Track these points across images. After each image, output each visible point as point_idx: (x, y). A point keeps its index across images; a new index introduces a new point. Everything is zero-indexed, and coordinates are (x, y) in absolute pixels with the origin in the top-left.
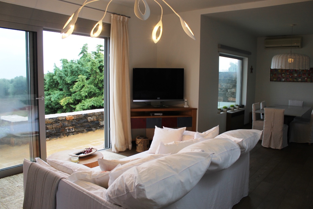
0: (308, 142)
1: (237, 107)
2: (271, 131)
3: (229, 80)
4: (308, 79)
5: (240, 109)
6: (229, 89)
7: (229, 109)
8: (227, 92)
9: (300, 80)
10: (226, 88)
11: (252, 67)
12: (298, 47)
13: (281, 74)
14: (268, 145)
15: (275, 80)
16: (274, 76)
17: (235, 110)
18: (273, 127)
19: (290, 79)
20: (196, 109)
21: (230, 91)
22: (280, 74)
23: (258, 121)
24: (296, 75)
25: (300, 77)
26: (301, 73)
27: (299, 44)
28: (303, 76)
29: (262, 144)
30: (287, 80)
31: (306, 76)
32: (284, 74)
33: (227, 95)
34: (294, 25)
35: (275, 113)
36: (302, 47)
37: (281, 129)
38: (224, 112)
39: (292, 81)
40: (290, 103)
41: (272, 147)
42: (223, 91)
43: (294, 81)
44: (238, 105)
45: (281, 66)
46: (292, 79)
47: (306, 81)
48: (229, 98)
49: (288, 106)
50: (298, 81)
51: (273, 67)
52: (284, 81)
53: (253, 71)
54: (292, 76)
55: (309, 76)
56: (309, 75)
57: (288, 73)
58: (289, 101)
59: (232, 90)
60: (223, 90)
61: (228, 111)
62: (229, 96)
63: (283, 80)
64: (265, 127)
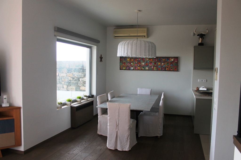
0: (157, 135)
1: (85, 98)
2: (117, 130)
3: (80, 69)
4: (154, 68)
5: (89, 99)
6: (81, 78)
7: (75, 101)
8: (80, 81)
9: (147, 68)
10: (79, 77)
11: (101, 55)
12: (145, 36)
13: (130, 63)
14: (114, 146)
15: (124, 68)
16: (123, 65)
17: (82, 101)
18: (118, 126)
19: (138, 68)
20: (20, 108)
21: (82, 80)
22: (128, 63)
23: (104, 115)
24: (143, 64)
25: (147, 65)
26: (148, 62)
27: (145, 34)
28: (150, 65)
29: (107, 146)
30: (135, 69)
31: (152, 65)
32: (133, 62)
33: (79, 84)
34: (140, 11)
35: (119, 108)
36: (148, 37)
37: (128, 128)
38: (68, 105)
39: (140, 69)
40: (139, 91)
41: (119, 149)
42: (75, 81)
43: (142, 70)
44: (86, 96)
45: (127, 53)
46: (140, 68)
47: (153, 70)
48: (81, 87)
49: (137, 94)
50: (146, 69)
51: (119, 55)
52: (133, 70)
53: (102, 59)
54: (140, 64)
55: (156, 65)
56: (155, 63)
57: (136, 62)
58: (138, 89)
59: (84, 79)
60: (75, 79)
61: (72, 104)
62: (81, 85)
63: (132, 68)
64: (109, 126)
